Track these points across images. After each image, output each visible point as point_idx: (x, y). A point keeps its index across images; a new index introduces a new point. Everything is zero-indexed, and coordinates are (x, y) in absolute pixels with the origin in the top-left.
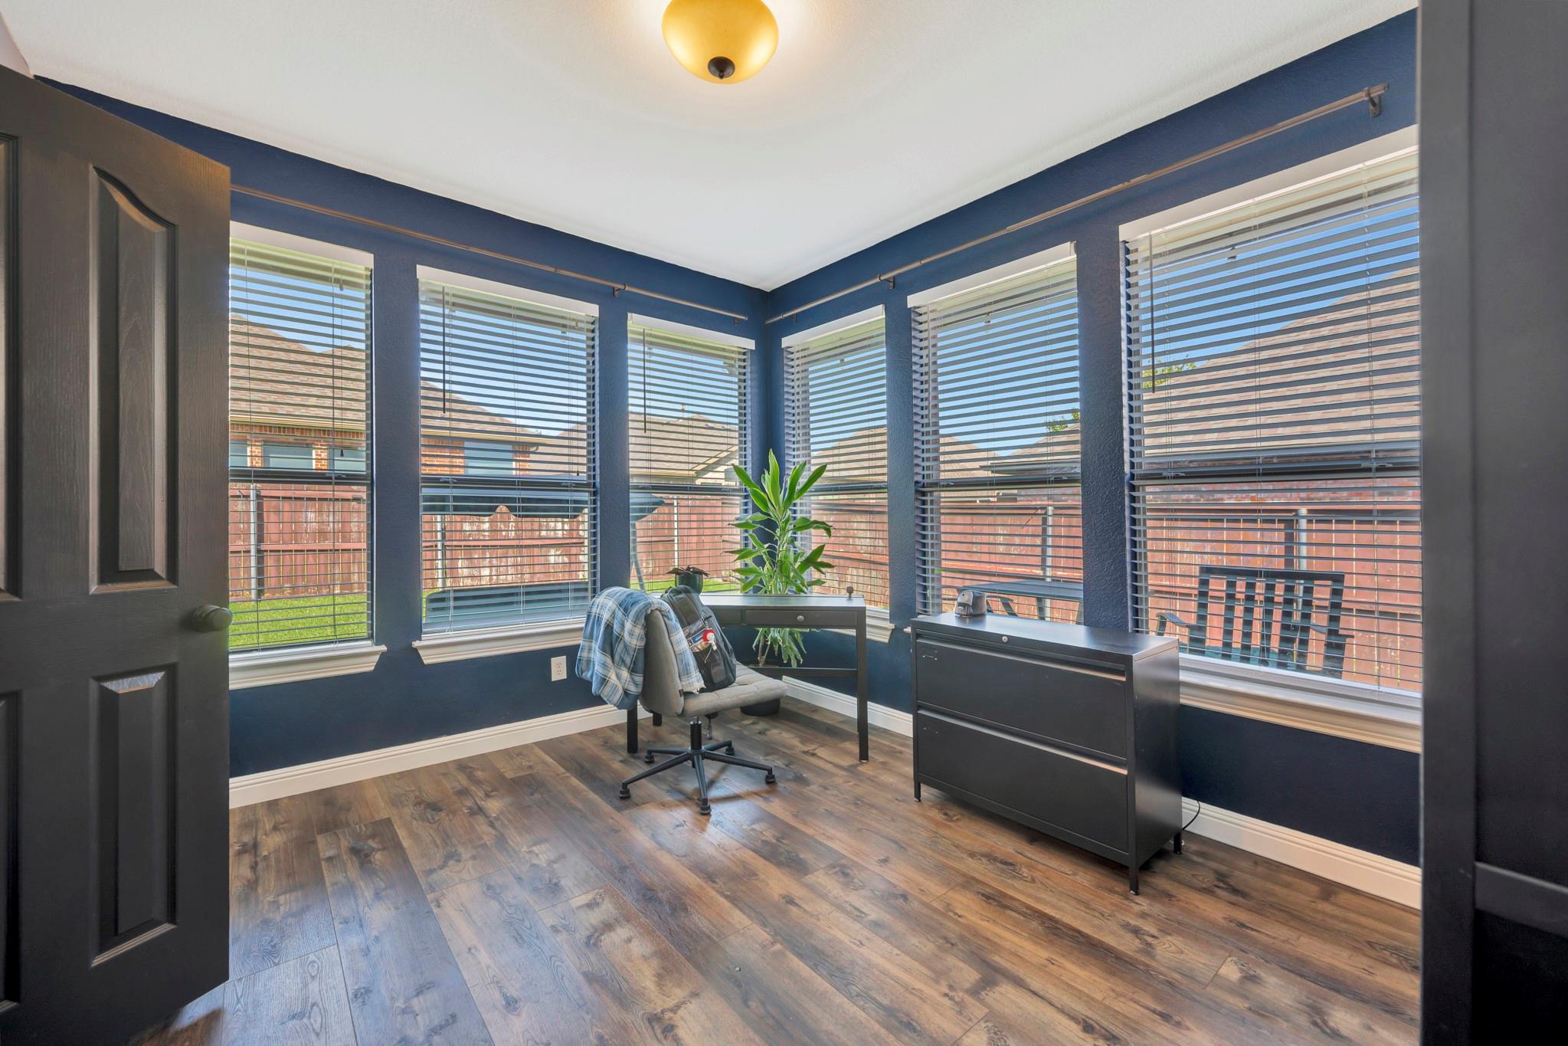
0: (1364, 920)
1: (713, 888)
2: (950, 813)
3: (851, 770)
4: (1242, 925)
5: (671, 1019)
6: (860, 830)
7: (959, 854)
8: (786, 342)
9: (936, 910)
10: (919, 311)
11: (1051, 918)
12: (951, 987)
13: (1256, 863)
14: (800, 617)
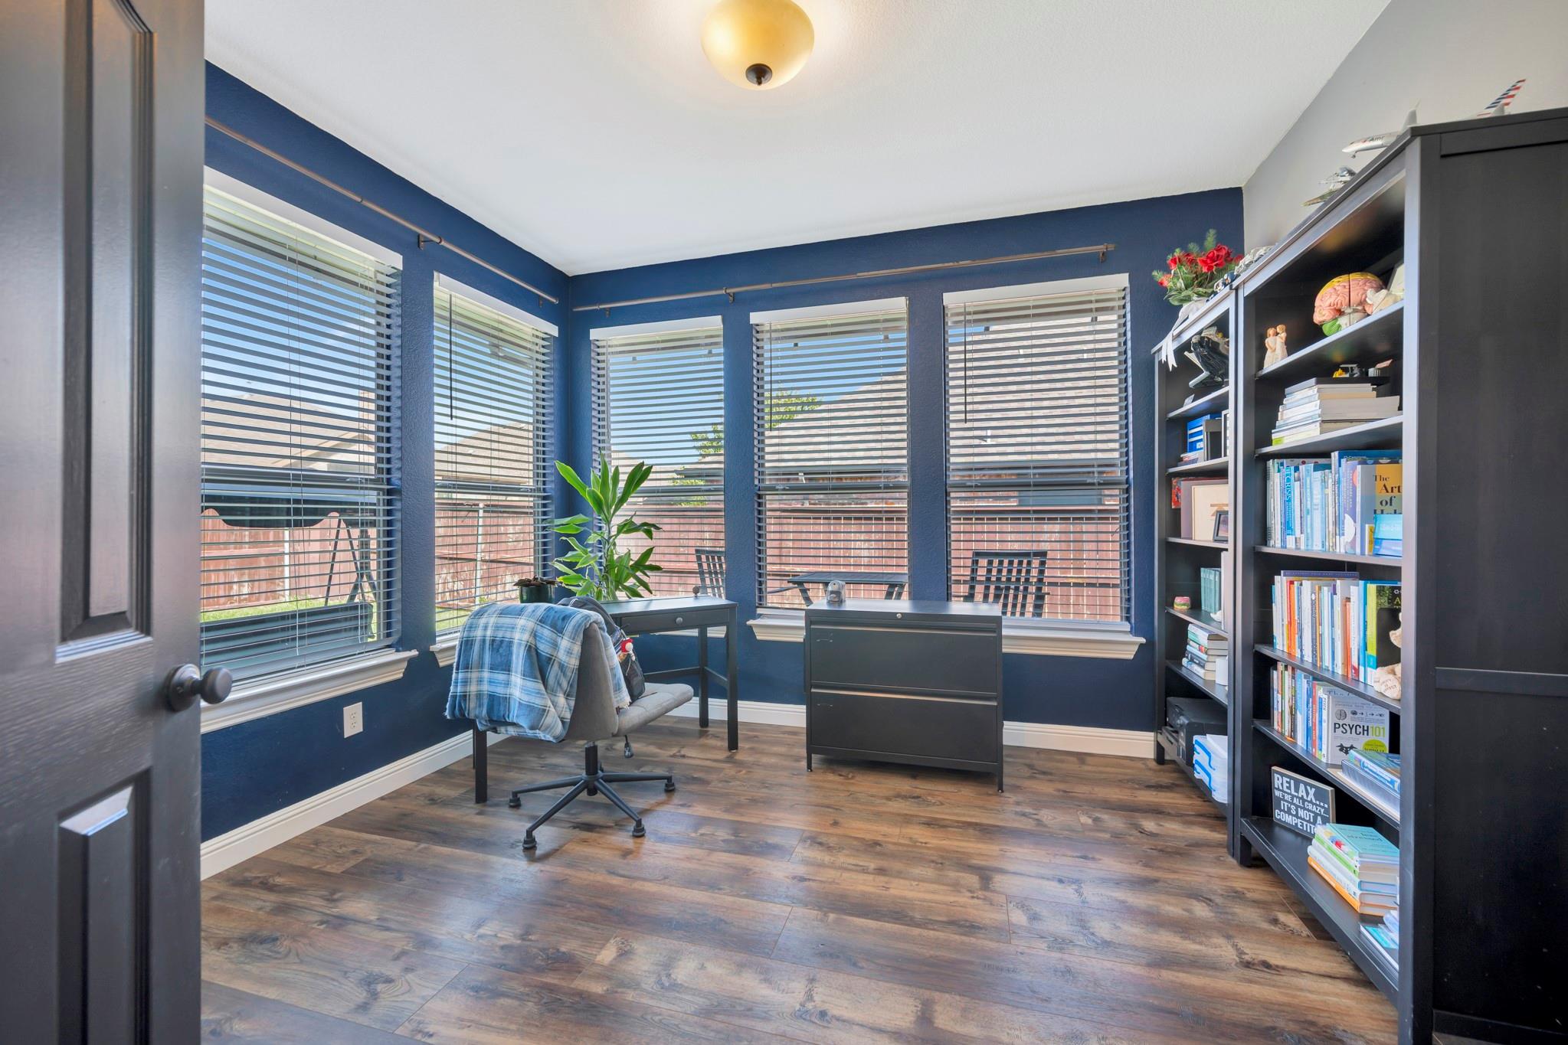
0: (1108, 769)
1: (724, 894)
2: (843, 774)
3: (730, 760)
4: (1065, 792)
5: (815, 1007)
6: (792, 806)
7: (878, 801)
8: (595, 334)
9: (908, 846)
10: (758, 328)
11: (976, 824)
12: (970, 891)
13: (1038, 753)
14: (679, 620)
